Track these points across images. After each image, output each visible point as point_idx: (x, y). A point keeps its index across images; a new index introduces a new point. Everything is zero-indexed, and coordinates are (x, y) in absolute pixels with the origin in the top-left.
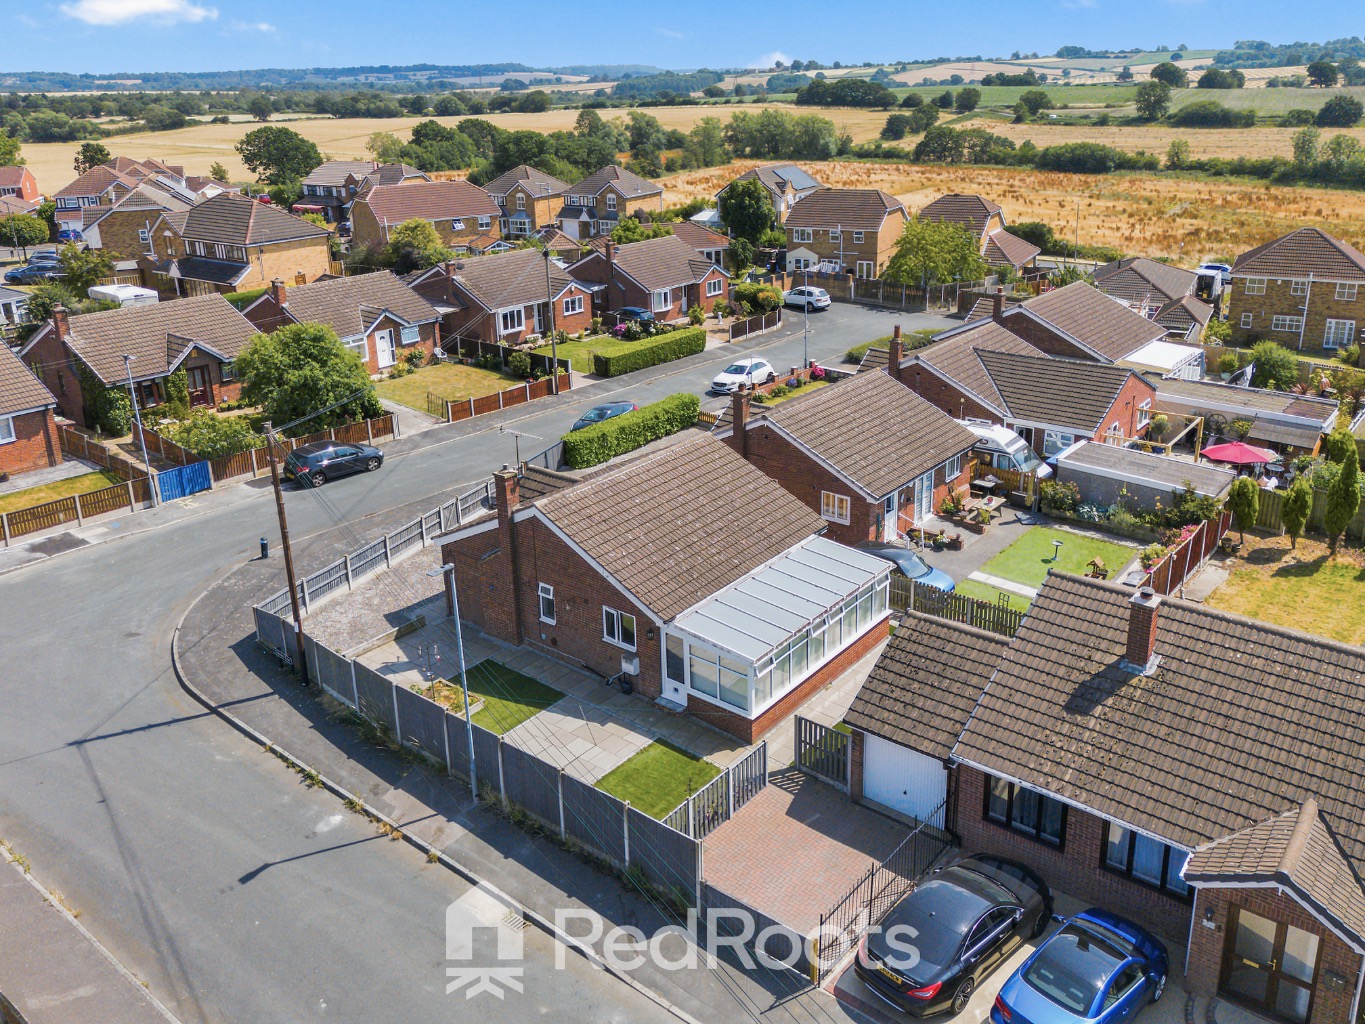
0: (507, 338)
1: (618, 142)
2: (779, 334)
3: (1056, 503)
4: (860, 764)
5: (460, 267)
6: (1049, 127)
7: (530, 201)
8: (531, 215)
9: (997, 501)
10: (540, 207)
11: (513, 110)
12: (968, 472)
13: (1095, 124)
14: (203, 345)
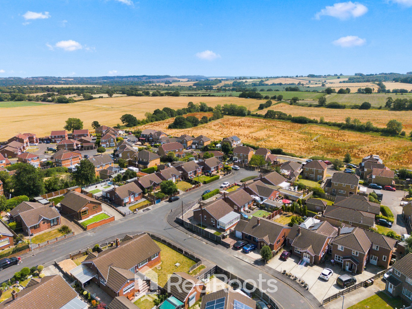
0: (190, 176)
1: (197, 110)
2: (231, 175)
3: (263, 207)
4: (235, 233)
5: (183, 165)
6: (298, 106)
7: (187, 141)
8: (187, 144)
9: (256, 207)
10: (188, 143)
11: (171, 96)
12: (253, 203)
13: (309, 106)
14: (155, 182)
